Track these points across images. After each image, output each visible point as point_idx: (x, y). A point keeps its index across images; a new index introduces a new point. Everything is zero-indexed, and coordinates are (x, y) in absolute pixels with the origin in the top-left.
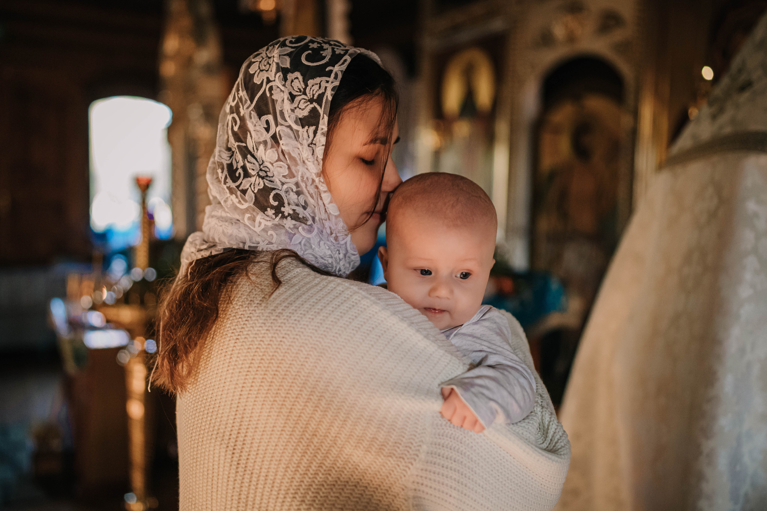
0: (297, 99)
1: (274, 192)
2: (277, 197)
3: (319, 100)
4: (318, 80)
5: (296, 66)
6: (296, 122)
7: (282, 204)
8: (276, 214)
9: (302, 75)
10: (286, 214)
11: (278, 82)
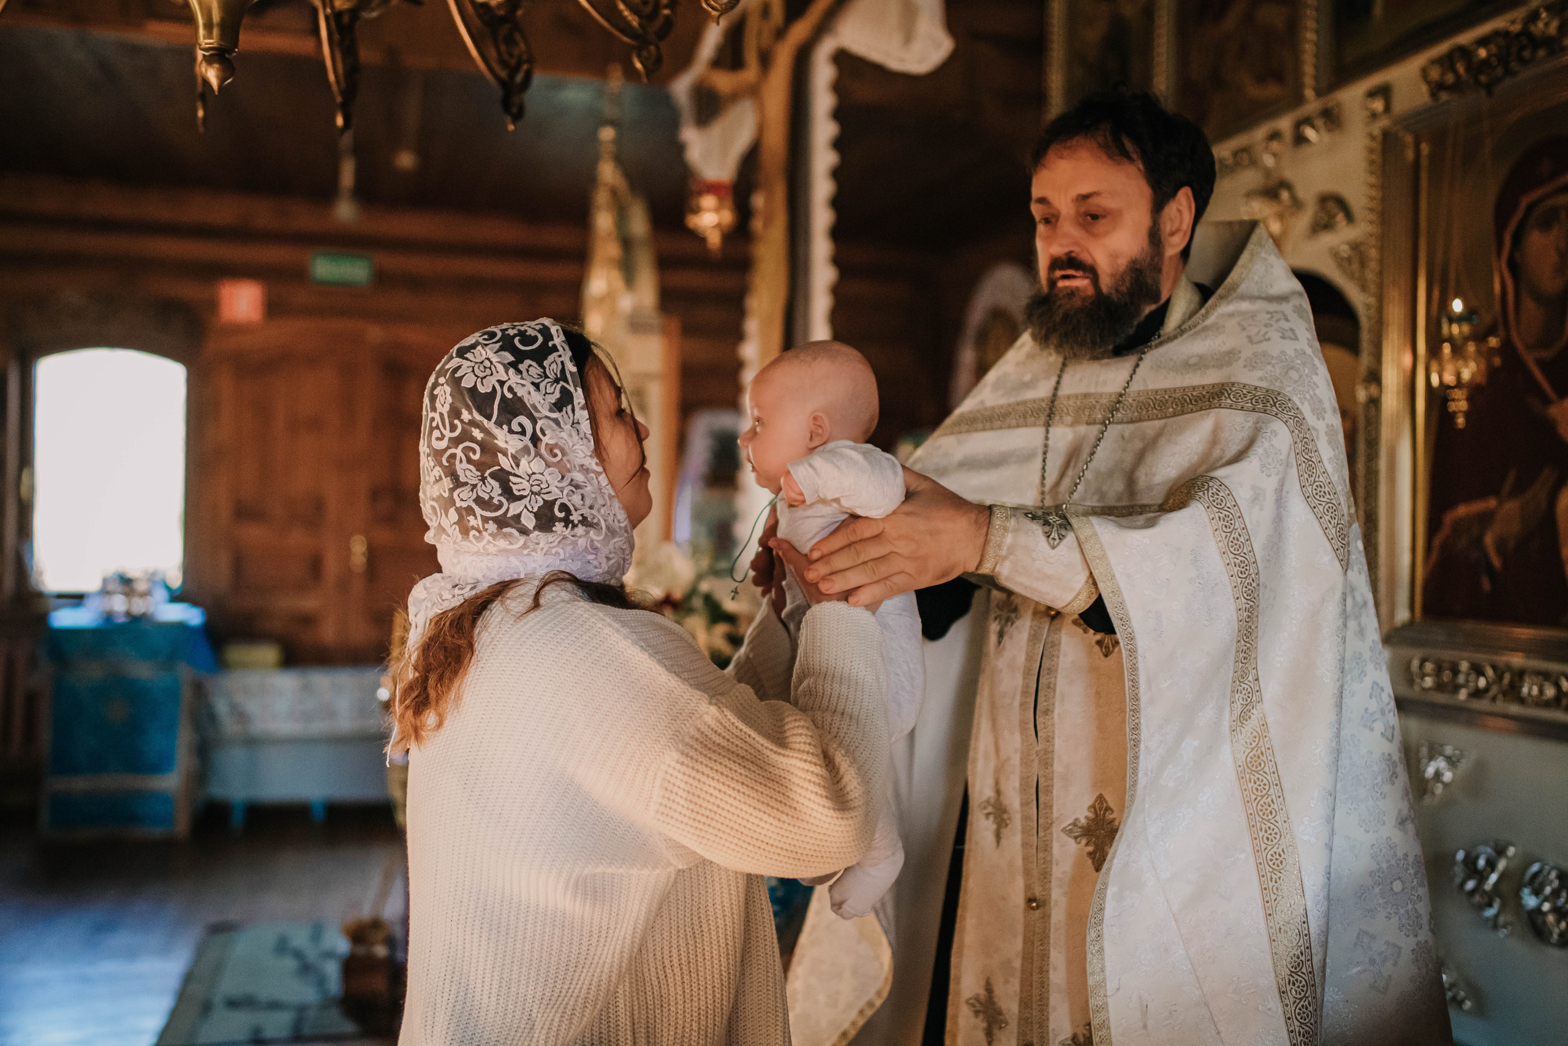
0: (542, 386)
1: (558, 503)
2: (564, 507)
4: (550, 359)
5: (520, 356)
6: (551, 410)
7: (568, 512)
8: (566, 526)
9: (531, 361)
10: (576, 522)
11: (513, 378)
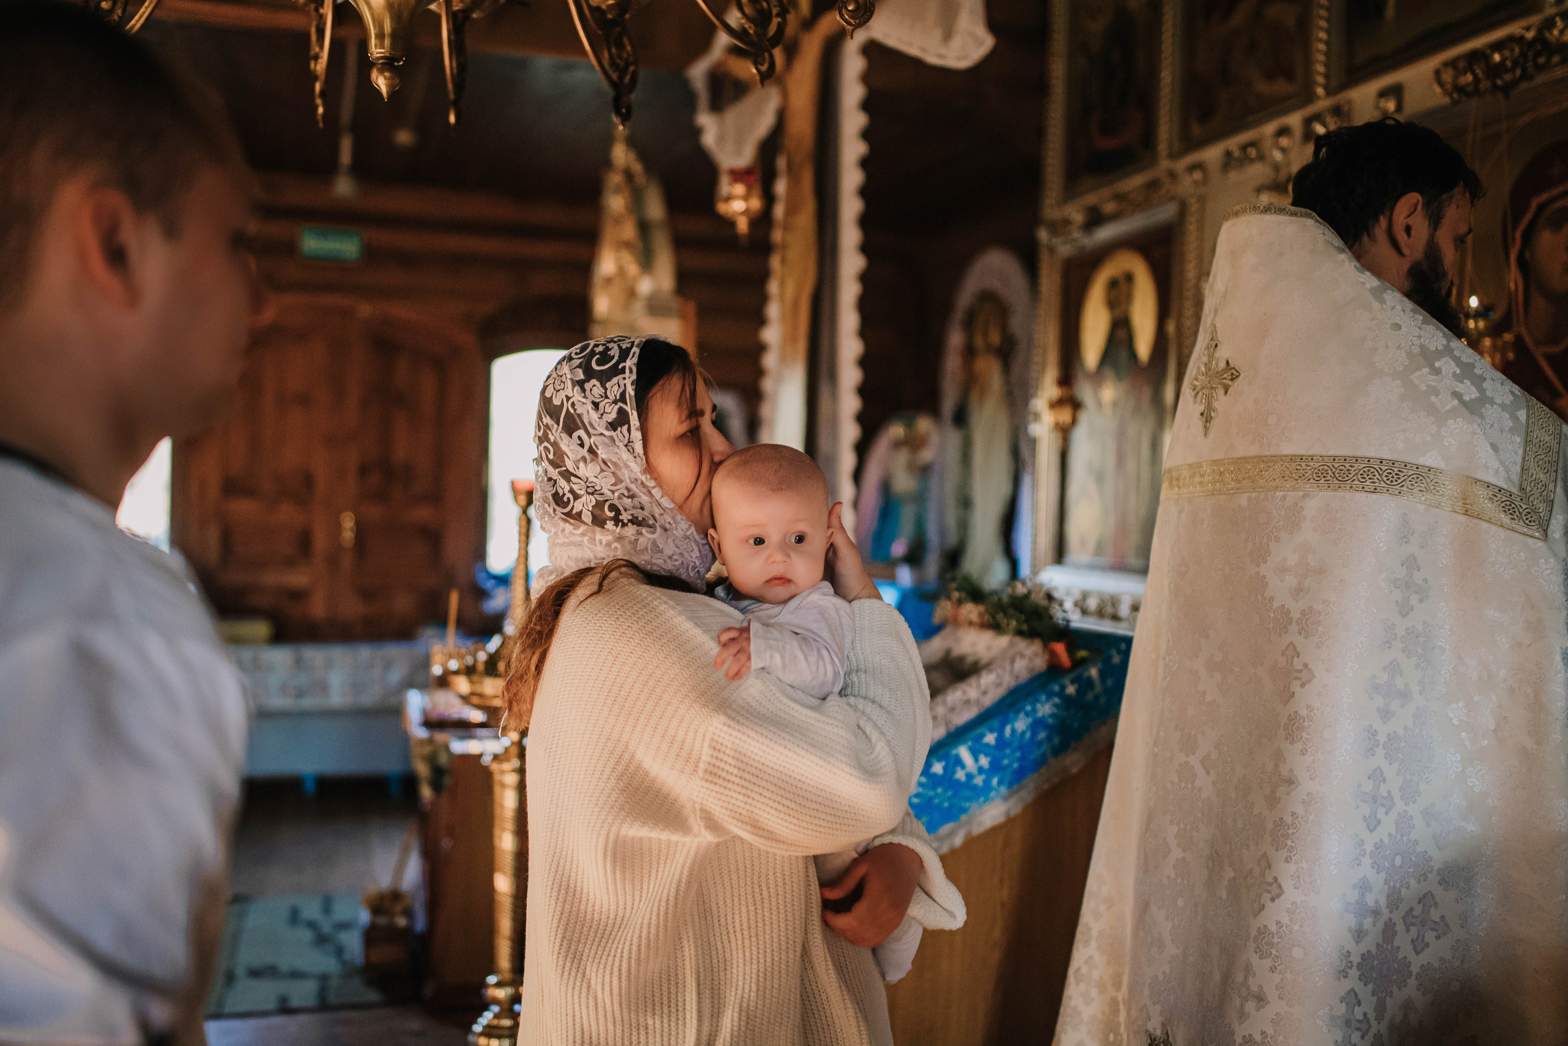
0: (601, 406)
1: (607, 504)
2: (613, 507)
3: (623, 398)
4: (615, 380)
5: (590, 374)
6: (607, 429)
7: (618, 512)
8: (616, 525)
9: (598, 381)
10: (626, 521)
11: (577, 396)
